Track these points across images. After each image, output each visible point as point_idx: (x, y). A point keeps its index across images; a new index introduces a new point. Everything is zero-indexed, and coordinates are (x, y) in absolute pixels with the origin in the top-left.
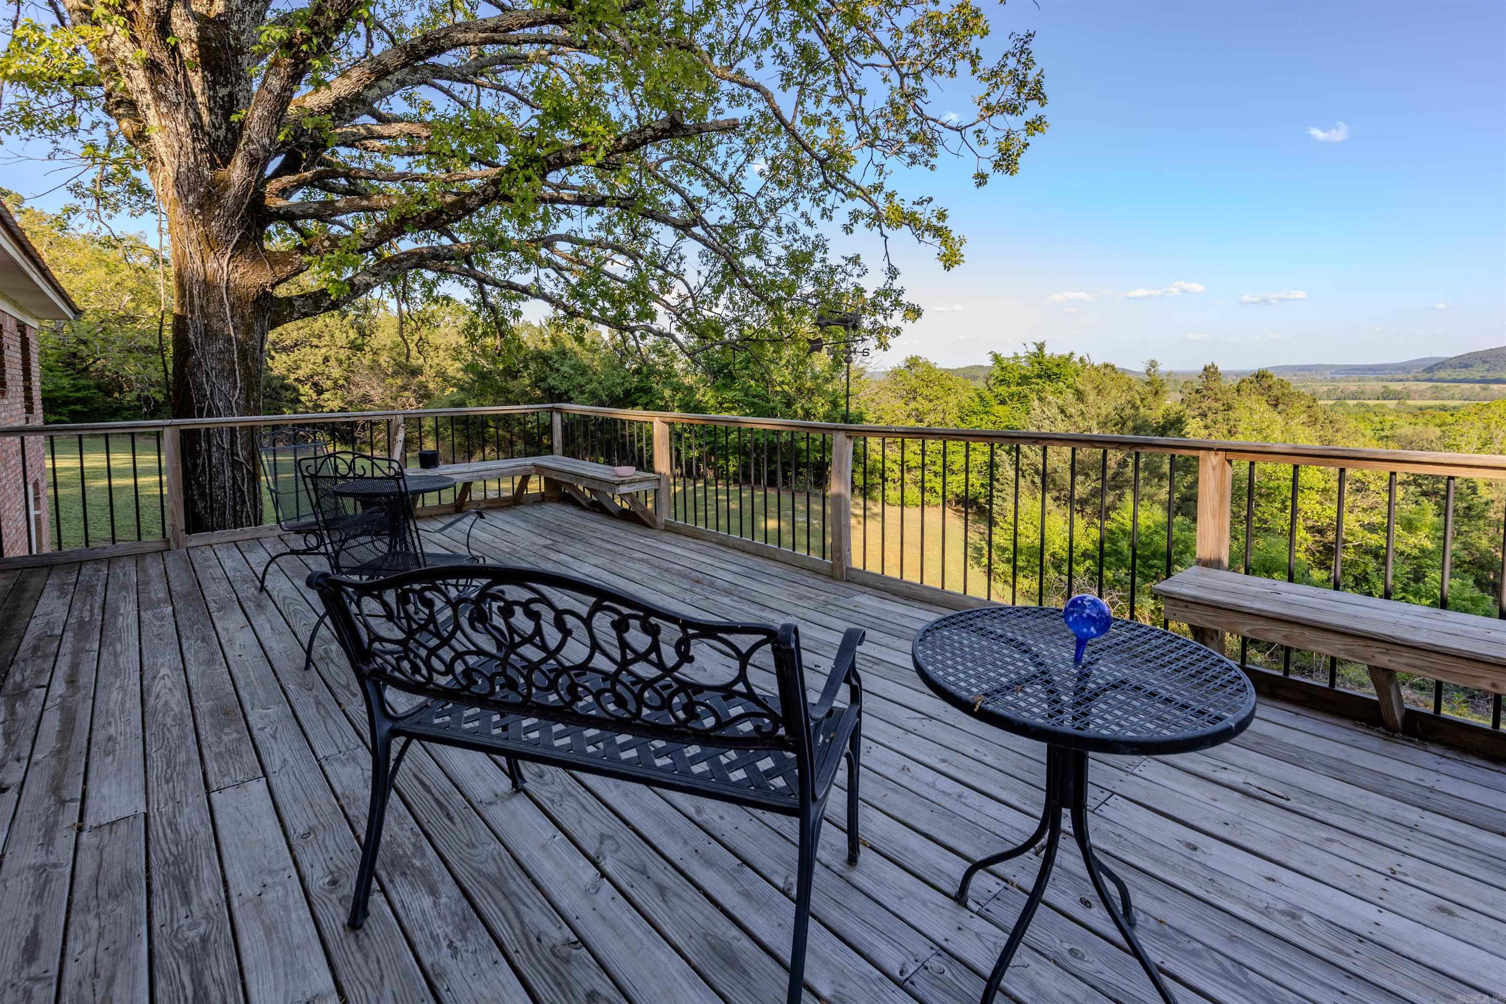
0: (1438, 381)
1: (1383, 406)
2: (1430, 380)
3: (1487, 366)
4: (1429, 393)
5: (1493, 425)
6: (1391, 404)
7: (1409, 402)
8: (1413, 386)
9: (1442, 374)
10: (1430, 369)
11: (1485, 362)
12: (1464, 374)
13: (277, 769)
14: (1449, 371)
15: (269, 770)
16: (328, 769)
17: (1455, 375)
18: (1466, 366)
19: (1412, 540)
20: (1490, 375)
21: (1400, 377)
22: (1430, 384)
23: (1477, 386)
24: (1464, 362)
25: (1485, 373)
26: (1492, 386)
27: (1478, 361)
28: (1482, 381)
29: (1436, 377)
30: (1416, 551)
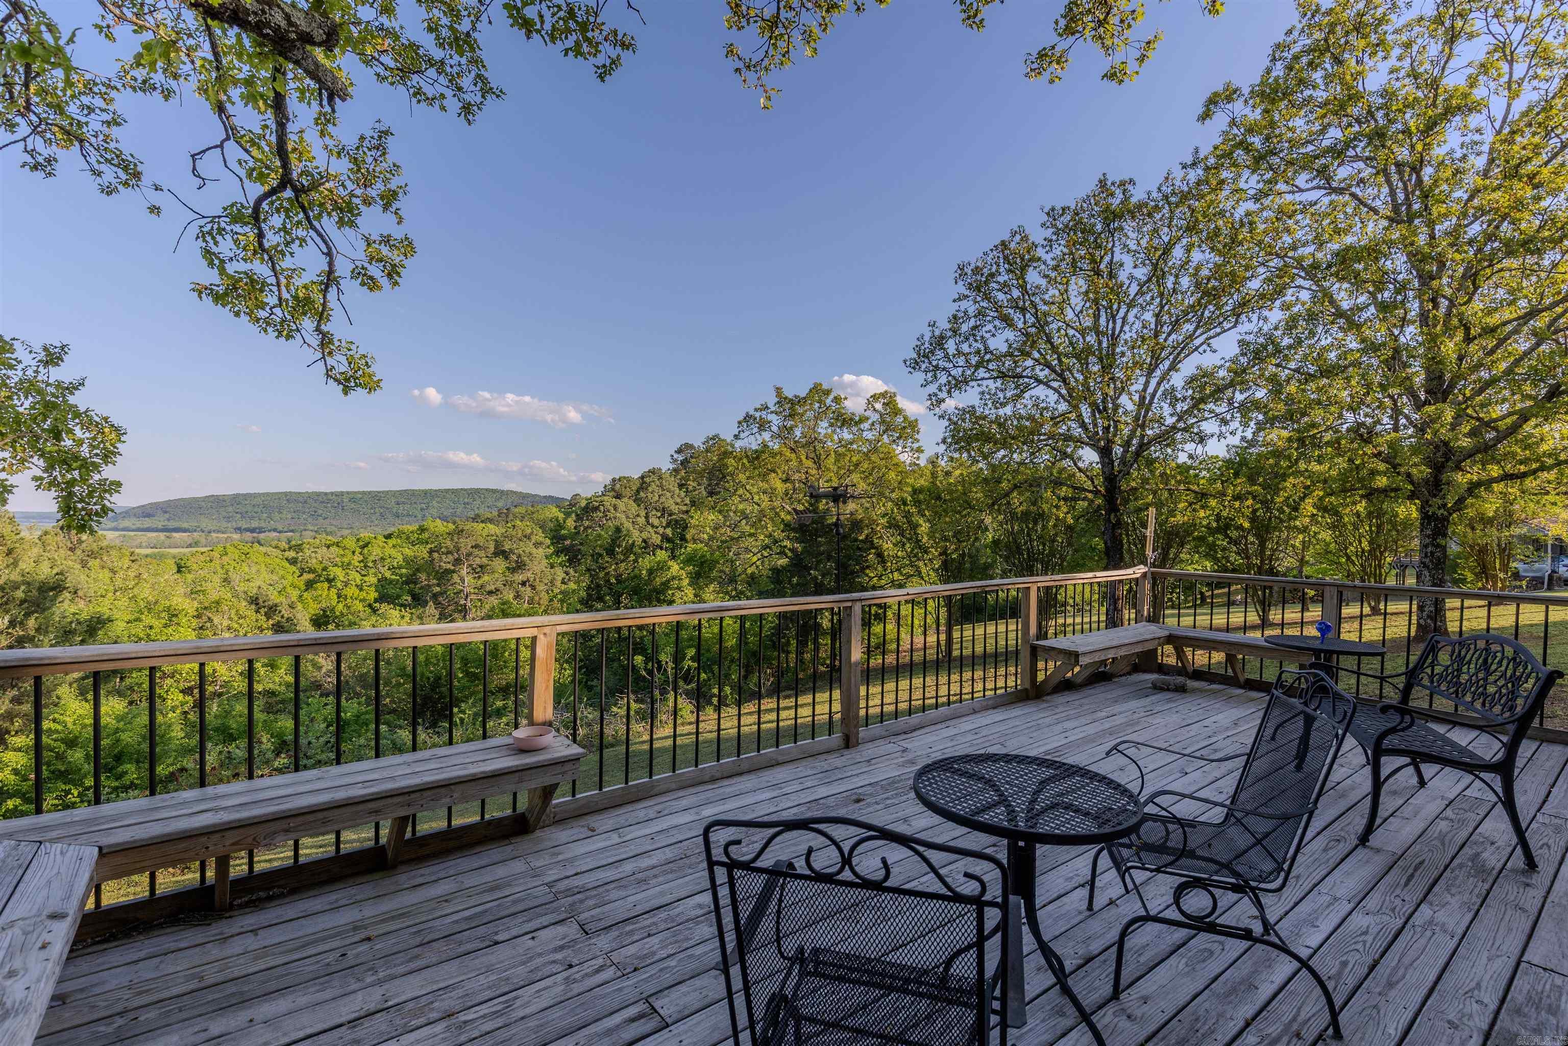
0: (124, 529)
2: (116, 529)
3: (167, 516)
9: (127, 523)
11: (166, 512)
12: (148, 522)
13: (1505, 958)
14: (133, 520)
15: (1512, 962)
16: (1460, 931)
17: (138, 524)
18: (149, 516)
20: (171, 525)
22: (117, 533)
23: (161, 534)
24: (146, 512)
25: (166, 523)
26: (175, 535)
27: (159, 512)
28: (165, 530)
29: (121, 526)
30: (283, 688)
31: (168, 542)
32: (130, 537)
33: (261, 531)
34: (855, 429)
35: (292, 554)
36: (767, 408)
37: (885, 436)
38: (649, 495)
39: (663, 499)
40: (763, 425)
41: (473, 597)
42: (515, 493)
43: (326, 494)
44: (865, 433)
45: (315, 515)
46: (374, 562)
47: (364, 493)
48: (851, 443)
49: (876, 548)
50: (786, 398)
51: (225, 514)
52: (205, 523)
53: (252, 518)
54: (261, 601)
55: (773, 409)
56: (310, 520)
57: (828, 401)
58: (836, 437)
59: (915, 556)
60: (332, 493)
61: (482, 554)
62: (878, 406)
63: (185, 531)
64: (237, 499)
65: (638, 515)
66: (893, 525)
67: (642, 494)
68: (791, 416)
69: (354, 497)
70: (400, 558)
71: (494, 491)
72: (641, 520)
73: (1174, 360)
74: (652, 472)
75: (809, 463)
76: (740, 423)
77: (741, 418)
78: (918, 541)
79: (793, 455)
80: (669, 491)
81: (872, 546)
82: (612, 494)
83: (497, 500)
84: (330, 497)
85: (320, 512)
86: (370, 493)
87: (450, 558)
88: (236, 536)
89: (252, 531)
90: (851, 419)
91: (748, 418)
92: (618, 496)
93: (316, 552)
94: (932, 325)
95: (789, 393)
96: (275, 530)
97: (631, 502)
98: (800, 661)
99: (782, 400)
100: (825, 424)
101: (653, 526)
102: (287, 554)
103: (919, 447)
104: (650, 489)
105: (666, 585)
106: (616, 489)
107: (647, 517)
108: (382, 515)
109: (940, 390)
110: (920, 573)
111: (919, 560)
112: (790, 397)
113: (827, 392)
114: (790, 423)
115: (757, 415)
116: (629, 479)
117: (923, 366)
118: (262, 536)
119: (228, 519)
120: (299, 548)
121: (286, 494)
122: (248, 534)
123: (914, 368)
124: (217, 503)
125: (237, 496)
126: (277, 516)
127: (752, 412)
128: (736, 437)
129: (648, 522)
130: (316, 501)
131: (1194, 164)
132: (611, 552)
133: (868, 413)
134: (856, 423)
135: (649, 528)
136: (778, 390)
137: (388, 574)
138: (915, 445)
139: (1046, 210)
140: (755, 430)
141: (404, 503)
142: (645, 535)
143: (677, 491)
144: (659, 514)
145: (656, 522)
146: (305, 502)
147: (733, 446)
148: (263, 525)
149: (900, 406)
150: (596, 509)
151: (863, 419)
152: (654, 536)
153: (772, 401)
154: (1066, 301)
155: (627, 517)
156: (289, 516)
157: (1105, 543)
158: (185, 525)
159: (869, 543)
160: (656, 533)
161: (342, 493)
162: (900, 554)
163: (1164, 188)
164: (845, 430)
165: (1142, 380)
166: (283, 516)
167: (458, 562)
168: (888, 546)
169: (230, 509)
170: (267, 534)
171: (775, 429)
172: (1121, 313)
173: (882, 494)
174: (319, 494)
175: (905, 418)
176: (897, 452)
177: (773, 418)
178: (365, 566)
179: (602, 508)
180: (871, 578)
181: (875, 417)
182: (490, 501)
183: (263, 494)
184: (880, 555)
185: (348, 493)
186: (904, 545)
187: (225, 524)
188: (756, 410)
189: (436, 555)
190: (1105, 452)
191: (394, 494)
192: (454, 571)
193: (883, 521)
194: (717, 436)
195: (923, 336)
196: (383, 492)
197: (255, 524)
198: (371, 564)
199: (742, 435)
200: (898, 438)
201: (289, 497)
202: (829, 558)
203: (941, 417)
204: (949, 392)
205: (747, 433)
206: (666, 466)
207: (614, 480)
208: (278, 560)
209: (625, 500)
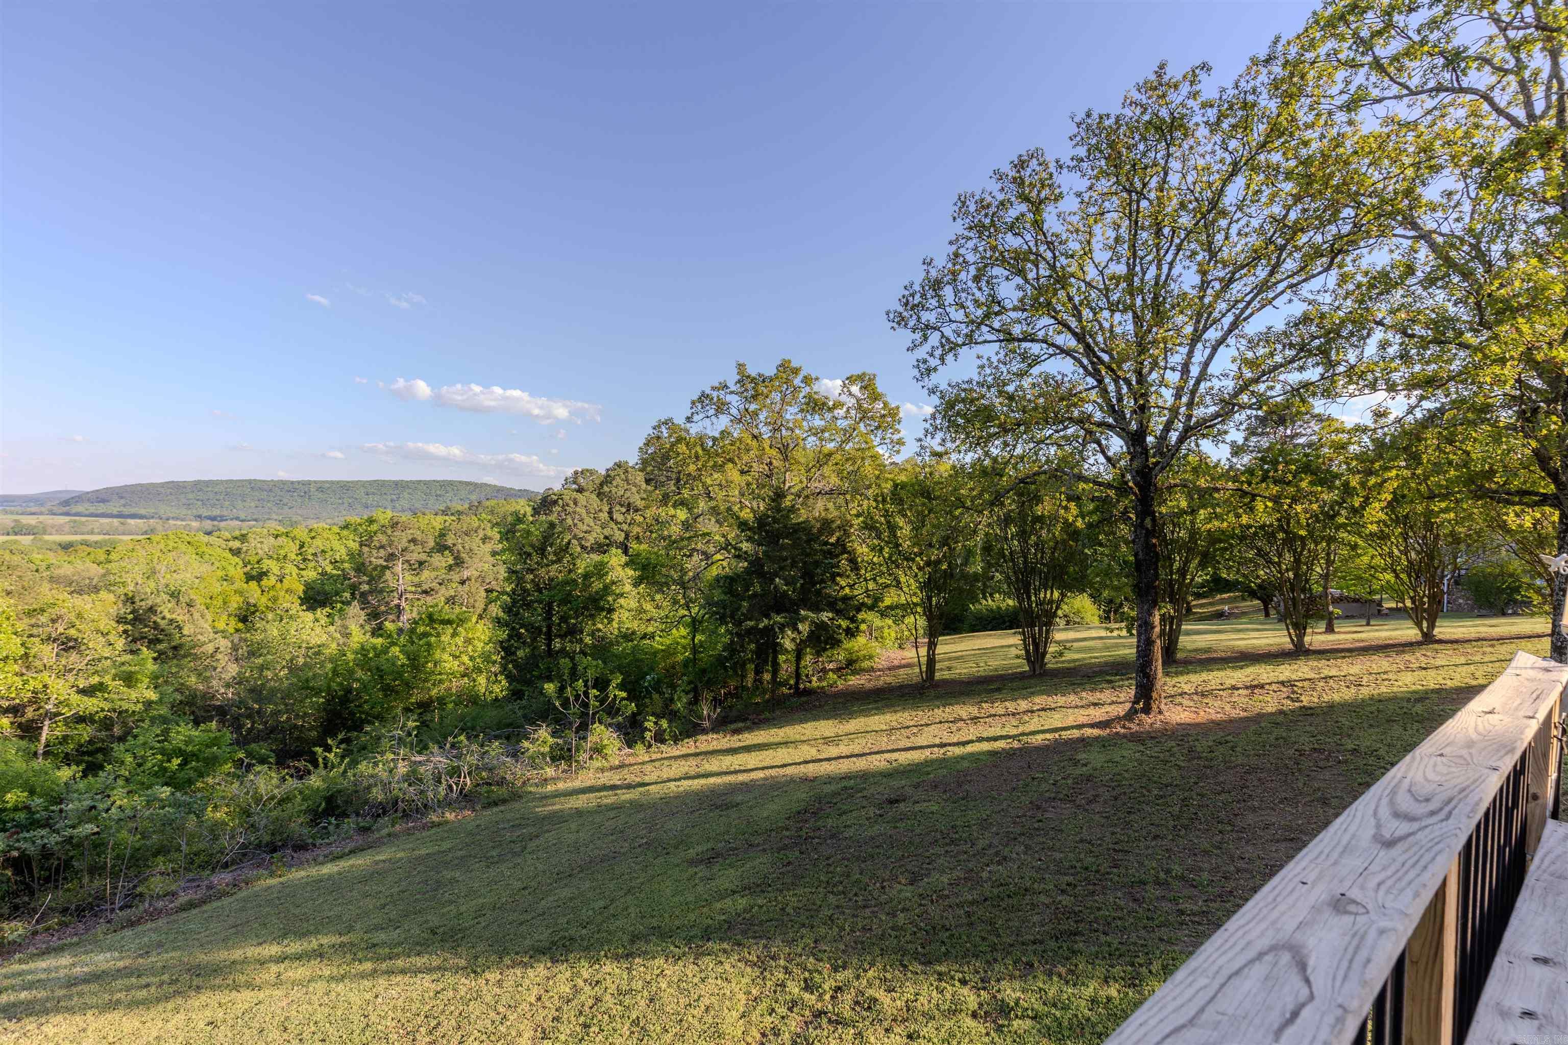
0: (76, 515)
1: (15, 542)
2: (67, 514)
3: (123, 501)
4: (67, 529)
5: (155, 561)
6: (26, 540)
7: (47, 537)
8: (49, 520)
9: (80, 508)
10: (66, 503)
11: (121, 498)
12: (101, 508)
14: (87, 505)
17: (92, 509)
18: (103, 501)
19: (134, 695)
20: (127, 511)
21: (33, 510)
22: (67, 519)
23: (115, 520)
24: (101, 497)
25: (122, 509)
26: (129, 521)
27: (115, 497)
28: (120, 516)
29: (74, 511)
30: (140, 706)
31: (121, 528)
32: (83, 523)
33: (222, 519)
34: (828, 416)
35: (236, 544)
36: (726, 387)
37: (862, 425)
38: (614, 490)
39: (628, 494)
40: (721, 408)
41: (409, 596)
42: (489, 485)
43: (292, 483)
44: (839, 422)
45: (280, 504)
46: (315, 555)
47: (332, 482)
48: (823, 431)
49: (849, 553)
50: (749, 377)
51: (184, 501)
52: (164, 510)
53: (214, 505)
54: (137, 599)
55: (733, 388)
56: (275, 509)
57: (797, 381)
58: (805, 424)
59: (893, 562)
60: (299, 482)
61: (419, 548)
62: (855, 389)
63: (141, 517)
64: (199, 486)
65: (601, 511)
66: (869, 526)
67: (606, 489)
68: (754, 397)
69: (321, 487)
70: (343, 551)
71: (468, 484)
72: (604, 516)
73: (1237, 318)
74: (619, 465)
75: (774, 452)
76: (693, 403)
77: (695, 398)
78: (897, 545)
79: (755, 443)
80: (635, 485)
81: (844, 551)
82: (574, 486)
83: (470, 493)
84: (296, 486)
85: (285, 501)
86: (338, 482)
87: (382, 553)
88: (195, 524)
89: (213, 519)
90: (824, 404)
91: (703, 398)
92: (580, 490)
93: (262, 543)
94: (928, 263)
95: (752, 371)
96: (237, 519)
97: (594, 496)
98: (758, 681)
99: (744, 378)
100: (793, 409)
101: (617, 523)
102: (231, 544)
103: (900, 439)
104: (615, 483)
105: (606, 589)
106: (577, 482)
107: (610, 513)
108: (350, 505)
109: (932, 355)
110: (899, 582)
111: (897, 567)
112: (753, 374)
113: (796, 371)
114: (753, 407)
115: (715, 394)
116: (592, 472)
117: (912, 323)
118: (223, 524)
119: (188, 506)
120: (243, 538)
121: (250, 482)
122: (209, 522)
123: (899, 323)
124: (176, 489)
125: (197, 483)
126: (240, 504)
127: (708, 391)
128: (689, 419)
129: (612, 518)
130: (281, 490)
131: (1268, 60)
132: (542, 551)
133: (844, 398)
134: (830, 410)
135: (612, 525)
136: (741, 367)
137: (329, 569)
138: (896, 437)
139: (1077, 119)
140: (712, 412)
141: (374, 494)
142: (607, 532)
143: (644, 486)
144: (624, 510)
145: (620, 518)
146: (271, 490)
147: (687, 431)
148: (225, 513)
149: (879, 390)
150: (555, 502)
151: (838, 405)
152: (617, 533)
153: (732, 379)
154: (1088, 252)
155: (588, 513)
156: (253, 504)
157: (1136, 555)
158: (143, 512)
159: (842, 547)
160: (619, 529)
161: (309, 483)
162: (875, 559)
163: (1243, 84)
164: (817, 417)
165: (1184, 350)
166: (246, 504)
167: (391, 557)
168: (862, 550)
169: (191, 496)
170: (229, 522)
171: (734, 411)
172: (1169, 257)
173: (856, 491)
174: (284, 483)
175: (885, 404)
176: (875, 443)
177: (734, 400)
178: (304, 560)
179: (560, 502)
180: (842, 588)
181: (851, 402)
182: (463, 493)
183: (227, 481)
184: (853, 561)
185: (315, 482)
186: (881, 549)
187: (184, 512)
188: (713, 389)
189: (365, 549)
190: (1136, 439)
191: (364, 484)
192: (387, 567)
193: (857, 522)
194: (671, 420)
195: (912, 284)
196: (352, 482)
197: (216, 512)
198: (310, 557)
199: (696, 418)
200: (877, 428)
201: (254, 486)
202: (793, 565)
203: (932, 391)
204: (942, 359)
205: (701, 416)
206: (633, 459)
207: (576, 473)
208: (219, 550)
209: (587, 494)
